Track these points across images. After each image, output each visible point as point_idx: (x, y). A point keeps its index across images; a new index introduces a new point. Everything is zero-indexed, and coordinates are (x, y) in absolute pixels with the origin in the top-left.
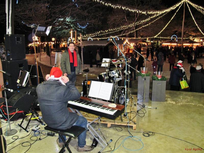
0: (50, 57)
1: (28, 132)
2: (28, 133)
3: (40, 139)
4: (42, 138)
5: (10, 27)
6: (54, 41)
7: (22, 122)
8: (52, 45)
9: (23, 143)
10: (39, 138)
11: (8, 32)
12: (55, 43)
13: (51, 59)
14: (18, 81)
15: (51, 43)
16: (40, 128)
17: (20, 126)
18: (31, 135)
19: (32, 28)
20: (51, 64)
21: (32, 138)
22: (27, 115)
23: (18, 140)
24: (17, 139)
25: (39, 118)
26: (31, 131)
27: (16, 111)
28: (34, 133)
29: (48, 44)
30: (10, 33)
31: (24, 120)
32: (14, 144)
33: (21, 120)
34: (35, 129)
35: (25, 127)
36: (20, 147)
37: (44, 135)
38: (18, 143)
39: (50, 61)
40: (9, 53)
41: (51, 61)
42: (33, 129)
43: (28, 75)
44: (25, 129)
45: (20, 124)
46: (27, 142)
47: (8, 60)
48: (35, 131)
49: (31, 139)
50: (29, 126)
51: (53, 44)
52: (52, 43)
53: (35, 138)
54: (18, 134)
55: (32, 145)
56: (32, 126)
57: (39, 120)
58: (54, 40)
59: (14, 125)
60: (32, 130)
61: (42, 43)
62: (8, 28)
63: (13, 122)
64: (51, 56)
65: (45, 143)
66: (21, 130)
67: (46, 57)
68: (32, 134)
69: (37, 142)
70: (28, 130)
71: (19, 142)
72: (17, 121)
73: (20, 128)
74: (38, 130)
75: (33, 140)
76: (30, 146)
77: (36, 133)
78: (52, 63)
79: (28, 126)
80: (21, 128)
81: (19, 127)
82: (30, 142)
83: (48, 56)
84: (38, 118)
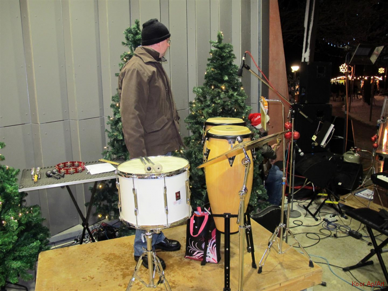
0: (370, 106)
1: (317, 220)
2: (317, 223)
3: (335, 236)
4: (338, 235)
5: (308, 50)
6: (382, 75)
7: (310, 204)
8: (377, 81)
9: (308, 233)
10: (334, 234)
11: (305, 59)
12: (383, 78)
13: (373, 111)
14: (314, 138)
15: (375, 78)
16: (337, 221)
17: (306, 208)
18: (321, 226)
19: (346, 50)
20: (370, 120)
21: (322, 231)
22: (319, 194)
23: (301, 227)
24: (300, 225)
25: (338, 205)
26: (322, 220)
27: (303, 185)
28: (327, 225)
29: (369, 79)
30: (307, 60)
31: (313, 202)
32: (295, 230)
33: (309, 201)
34: (330, 220)
35: (313, 212)
36: (303, 237)
37: (343, 232)
38: (301, 232)
39: (369, 114)
40: (304, 93)
41: (372, 114)
42: (326, 219)
43: (333, 130)
44: (314, 216)
45: (306, 206)
46: (314, 233)
47: (302, 104)
48: (329, 223)
49: (320, 232)
50: (320, 212)
51: (380, 81)
52: (377, 77)
53: (327, 232)
54: (302, 218)
55: (321, 240)
56: (325, 214)
57: (338, 207)
58: (383, 72)
59: (297, 206)
60: (324, 220)
61: (357, 78)
62: (306, 51)
63: (296, 200)
64: (373, 104)
65: (344, 245)
66: (306, 214)
67: (363, 106)
68: (324, 226)
69: (329, 238)
70: (318, 218)
71: (303, 230)
72: (302, 201)
73: (305, 211)
74: (334, 222)
75: (323, 234)
76: (318, 241)
77: (330, 226)
78: (372, 119)
79: (318, 213)
80: (308, 213)
81: (304, 209)
82: (319, 235)
83: (366, 104)
84: (337, 203)
